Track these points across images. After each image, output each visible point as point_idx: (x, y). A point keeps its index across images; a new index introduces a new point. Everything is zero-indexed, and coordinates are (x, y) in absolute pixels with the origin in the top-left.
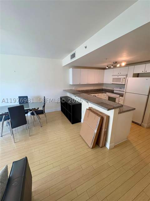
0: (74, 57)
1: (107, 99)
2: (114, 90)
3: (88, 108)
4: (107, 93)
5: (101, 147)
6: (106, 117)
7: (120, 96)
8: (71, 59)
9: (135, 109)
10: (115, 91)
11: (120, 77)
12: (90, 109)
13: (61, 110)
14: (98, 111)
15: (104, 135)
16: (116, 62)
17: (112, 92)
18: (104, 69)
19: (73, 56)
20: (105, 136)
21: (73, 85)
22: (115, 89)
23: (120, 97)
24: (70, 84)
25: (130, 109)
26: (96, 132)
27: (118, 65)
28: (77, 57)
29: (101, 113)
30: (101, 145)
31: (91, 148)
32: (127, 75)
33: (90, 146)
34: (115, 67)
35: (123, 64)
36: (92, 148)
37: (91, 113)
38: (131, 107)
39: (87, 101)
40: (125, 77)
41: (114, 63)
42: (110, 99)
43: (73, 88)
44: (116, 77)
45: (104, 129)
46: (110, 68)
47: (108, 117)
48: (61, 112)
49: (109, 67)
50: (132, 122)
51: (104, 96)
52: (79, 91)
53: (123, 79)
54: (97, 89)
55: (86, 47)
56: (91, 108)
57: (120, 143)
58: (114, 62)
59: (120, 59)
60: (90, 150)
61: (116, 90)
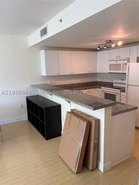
0: (46, 33)
1: (103, 97)
2: (113, 83)
3: (70, 111)
4: (102, 88)
5: (92, 171)
6: (94, 121)
7: (121, 91)
8: (41, 36)
9: (137, 107)
10: (114, 85)
11: (119, 62)
12: (73, 112)
13: (27, 119)
14: (84, 113)
15: (94, 149)
16: (110, 41)
17: (110, 85)
18: (95, 50)
19: (44, 32)
20: (96, 151)
21: (48, 77)
22: (114, 81)
23: (122, 93)
24: (43, 75)
25: (130, 108)
26: (81, 146)
27: (113, 45)
28: (51, 33)
29: (88, 116)
30: (90, 167)
31: (76, 173)
32: (128, 60)
33: (74, 169)
34: (109, 48)
35: (120, 44)
36: (78, 173)
37: (74, 117)
38: (131, 106)
39: (69, 100)
40: (126, 62)
41: (107, 43)
42: (108, 96)
43: (49, 82)
44: (114, 62)
45: (94, 141)
46: (102, 49)
47: (98, 121)
48: (28, 122)
49: (100, 47)
50: (135, 128)
51: (98, 93)
52: (58, 86)
53: (124, 66)
54: (87, 83)
55: (61, 21)
56: (75, 110)
57: (121, 161)
58: (107, 41)
59: (114, 37)
60: (74, 176)
61: (116, 82)
